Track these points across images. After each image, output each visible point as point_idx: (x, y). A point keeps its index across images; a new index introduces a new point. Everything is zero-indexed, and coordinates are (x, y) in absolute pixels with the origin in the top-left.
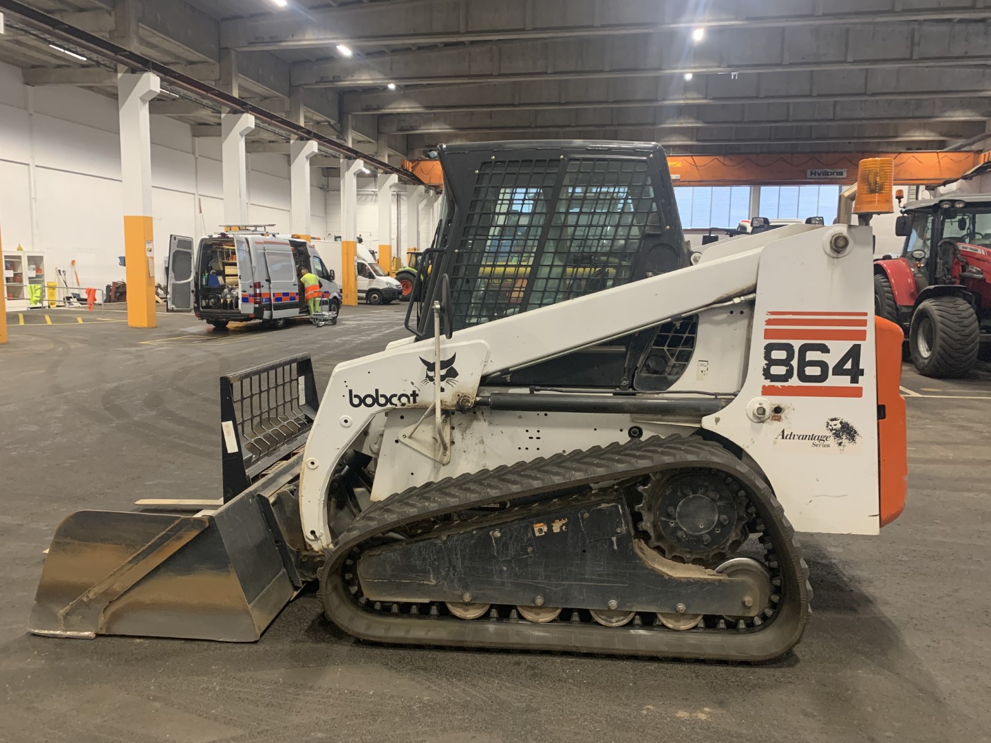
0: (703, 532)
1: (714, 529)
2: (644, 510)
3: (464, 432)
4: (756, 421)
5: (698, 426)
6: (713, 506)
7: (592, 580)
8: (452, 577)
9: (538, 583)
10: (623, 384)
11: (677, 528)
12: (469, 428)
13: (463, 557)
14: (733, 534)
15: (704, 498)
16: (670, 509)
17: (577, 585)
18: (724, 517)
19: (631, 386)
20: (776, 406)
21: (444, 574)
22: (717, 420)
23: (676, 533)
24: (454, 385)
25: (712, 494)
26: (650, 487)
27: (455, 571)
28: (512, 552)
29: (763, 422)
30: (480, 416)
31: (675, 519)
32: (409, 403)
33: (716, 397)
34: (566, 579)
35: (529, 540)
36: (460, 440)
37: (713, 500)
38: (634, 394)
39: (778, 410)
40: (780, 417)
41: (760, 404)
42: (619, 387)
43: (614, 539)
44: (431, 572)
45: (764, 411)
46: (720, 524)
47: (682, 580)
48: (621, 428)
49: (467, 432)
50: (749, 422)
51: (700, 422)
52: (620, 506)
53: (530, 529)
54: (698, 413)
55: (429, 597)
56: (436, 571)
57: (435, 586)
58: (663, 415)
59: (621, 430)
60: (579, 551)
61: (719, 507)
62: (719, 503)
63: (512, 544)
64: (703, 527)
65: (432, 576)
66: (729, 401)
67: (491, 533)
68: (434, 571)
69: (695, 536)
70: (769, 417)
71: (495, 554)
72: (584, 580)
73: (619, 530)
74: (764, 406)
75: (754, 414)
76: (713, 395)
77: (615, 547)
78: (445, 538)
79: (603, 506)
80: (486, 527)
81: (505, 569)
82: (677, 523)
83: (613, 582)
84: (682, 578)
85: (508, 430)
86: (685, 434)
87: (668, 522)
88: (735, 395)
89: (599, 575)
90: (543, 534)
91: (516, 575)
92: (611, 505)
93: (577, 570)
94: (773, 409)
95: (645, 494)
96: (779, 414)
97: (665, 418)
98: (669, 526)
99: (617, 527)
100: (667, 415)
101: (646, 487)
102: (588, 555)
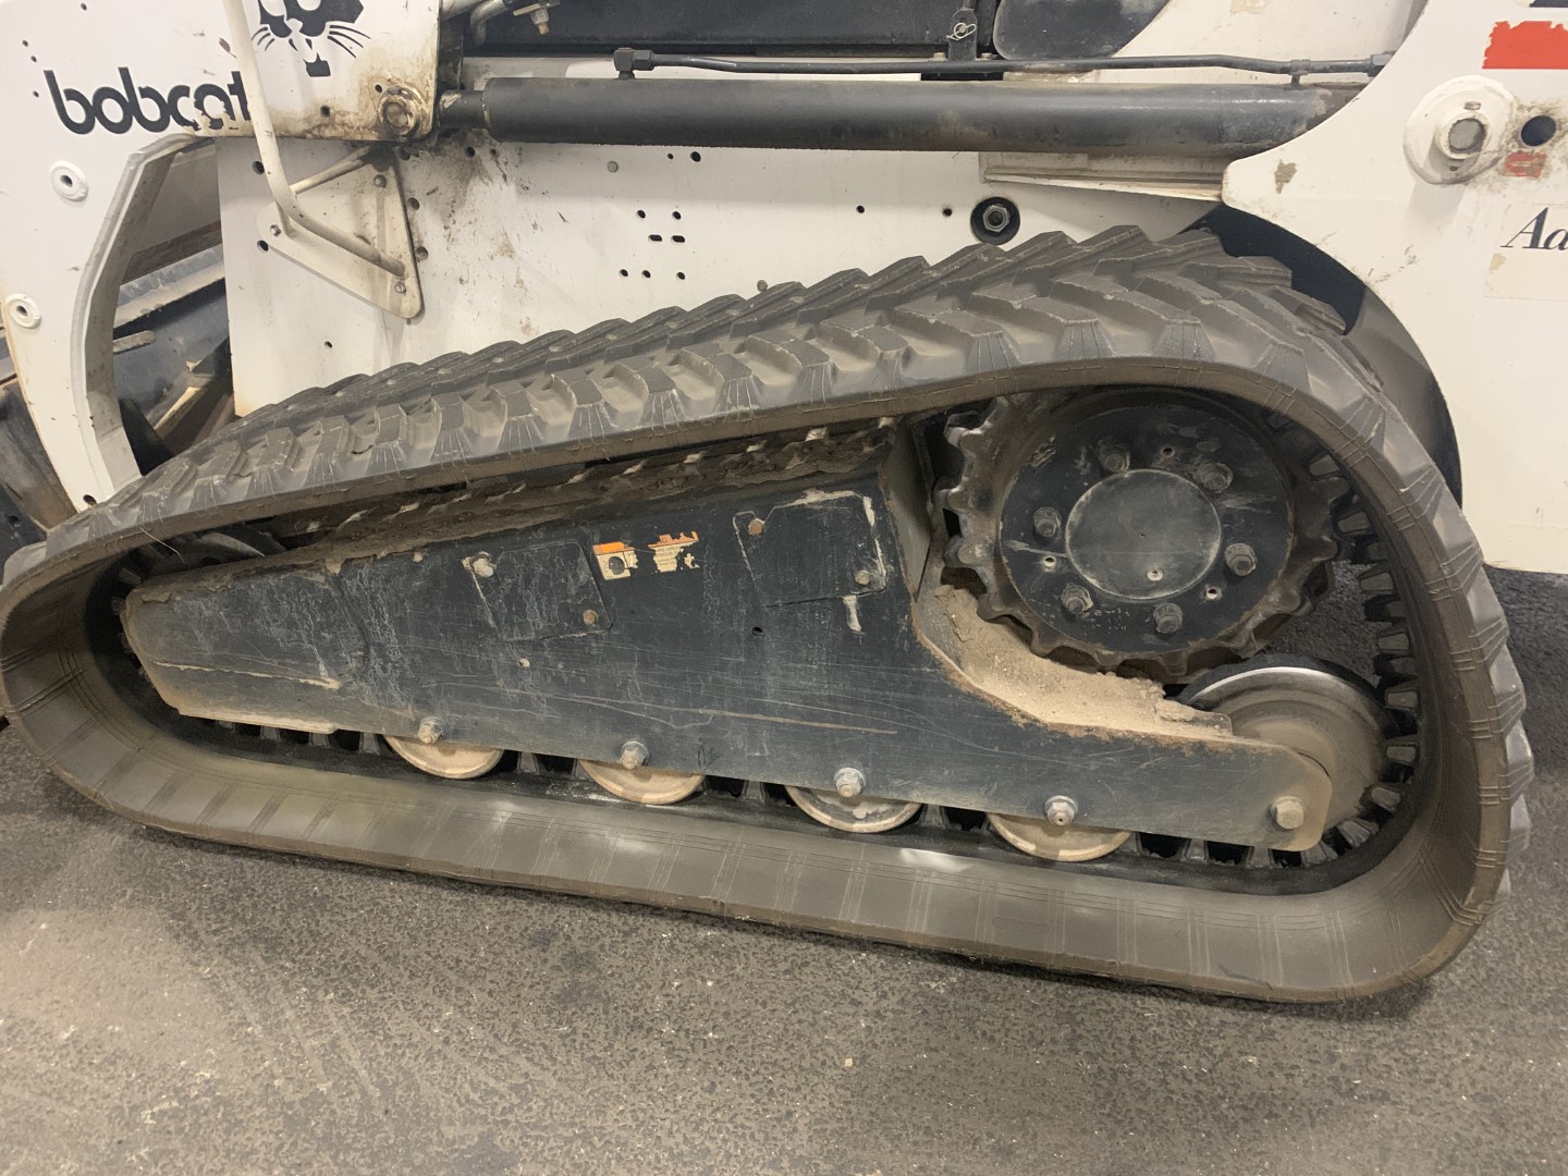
0: (1157, 595)
1: (1199, 587)
2: (964, 504)
3: (448, 215)
4: (1438, 177)
5: (1207, 195)
6: (1204, 512)
7: (785, 712)
8: (380, 673)
9: (626, 707)
10: (954, 35)
11: (1066, 578)
12: (462, 203)
13: (400, 623)
14: (1274, 597)
15: (1173, 482)
16: (1046, 520)
17: (740, 719)
18: (1241, 552)
19: (985, 47)
20: (1534, 114)
21: (353, 665)
22: (1284, 174)
23: (1060, 593)
24: (355, 49)
25: (1206, 474)
26: (987, 431)
27: (386, 660)
28: (537, 621)
29: (1464, 180)
30: (488, 164)
31: (1061, 549)
32: (233, 118)
33: (1295, 80)
34: (708, 702)
35: (584, 588)
36: (443, 243)
37: (1209, 494)
38: (996, 75)
39: (1537, 131)
40: (1543, 157)
41: (1468, 106)
42: (943, 48)
43: (851, 601)
44: (319, 658)
45: (1482, 131)
46: (1222, 572)
47: (1072, 733)
48: (948, 203)
49: (458, 217)
50: (1409, 181)
51: (1216, 181)
52: (867, 502)
53: (582, 559)
54: (1217, 147)
55: (331, 717)
56: (332, 655)
57: (341, 691)
58: (1093, 156)
59: (948, 212)
60: (742, 629)
61: (1227, 517)
62: (1229, 504)
63: (532, 598)
64: (1159, 577)
65: (322, 668)
66: (1343, 96)
67: (466, 562)
68: (324, 656)
69: (1130, 607)
70: (1495, 161)
71: (491, 622)
72: (765, 710)
73: (862, 577)
74: (1486, 115)
75: (1435, 149)
76: (1284, 70)
77: (855, 626)
78: (336, 569)
79: (813, 497)
80: (449, 544)
81: (526, 663)
82: (1066, 561)
83: (846, 720)
84: (1071, 727)
85: (582, 211)
86: (1158, 230)
87: (1037, 557)
88: (1373, 70)
89: (806, 700)
90: (627, 574)
91: (558, 680)
92: (837, 495)
93: (738, 681)
94: (1519, 127)
95: (970, 455)
96: (1537, 149)
97: (1098, 165)
98: (1039, 568)
99: (860, 567)
100: (1106, 156)
101: (977, 431)
102: (771, 641)
